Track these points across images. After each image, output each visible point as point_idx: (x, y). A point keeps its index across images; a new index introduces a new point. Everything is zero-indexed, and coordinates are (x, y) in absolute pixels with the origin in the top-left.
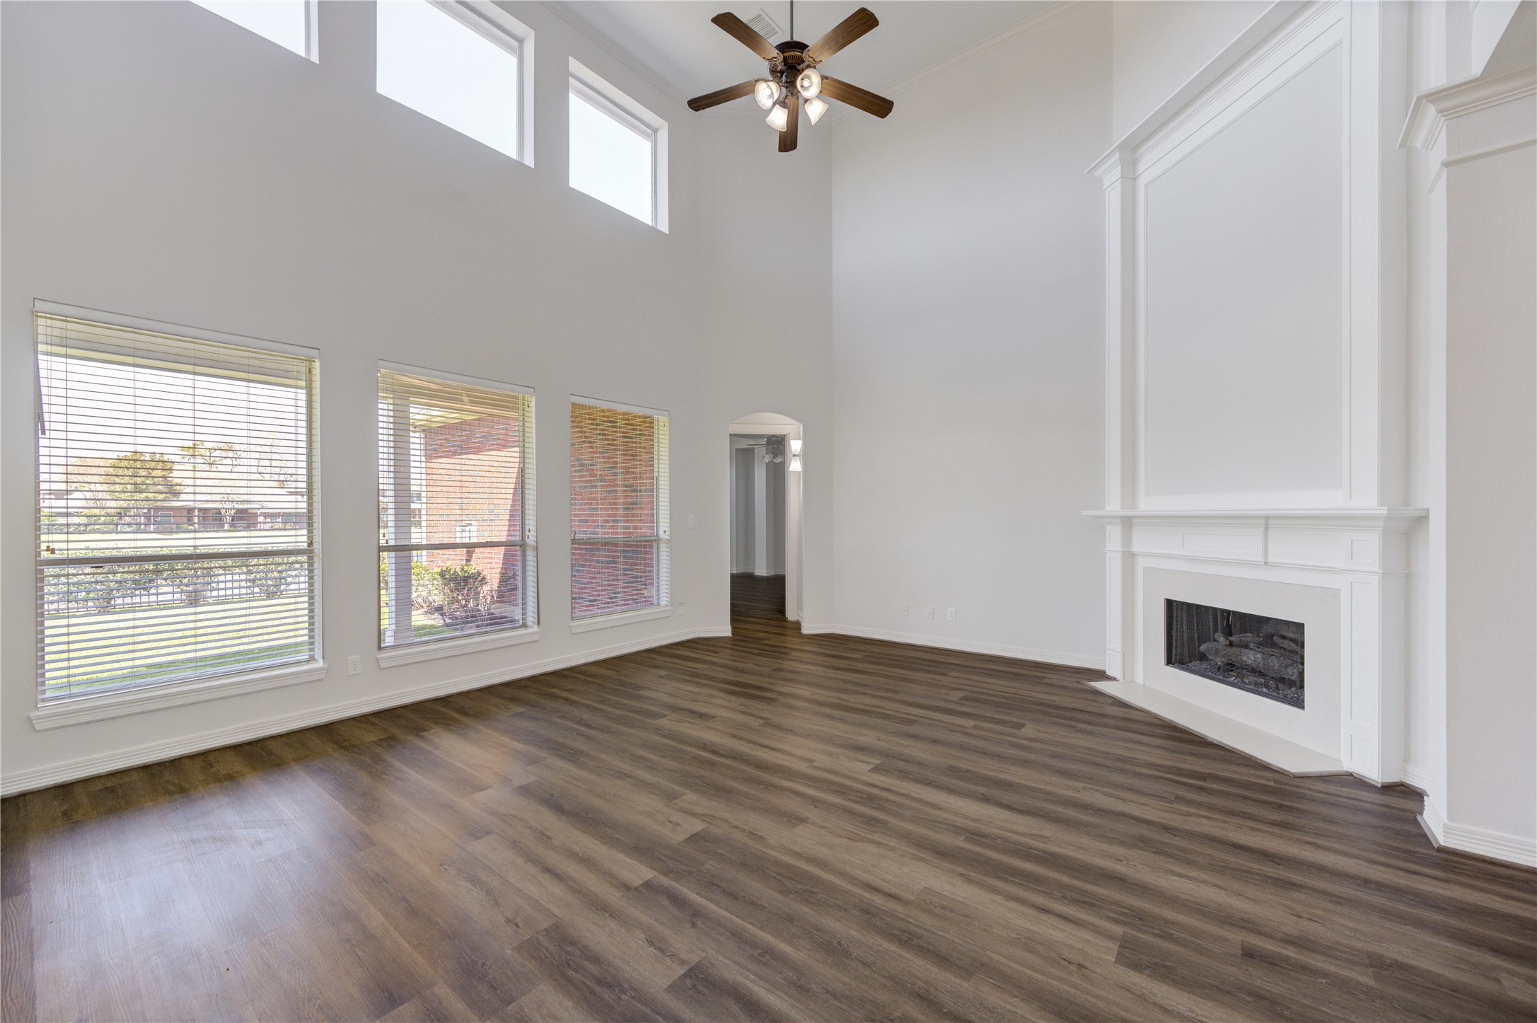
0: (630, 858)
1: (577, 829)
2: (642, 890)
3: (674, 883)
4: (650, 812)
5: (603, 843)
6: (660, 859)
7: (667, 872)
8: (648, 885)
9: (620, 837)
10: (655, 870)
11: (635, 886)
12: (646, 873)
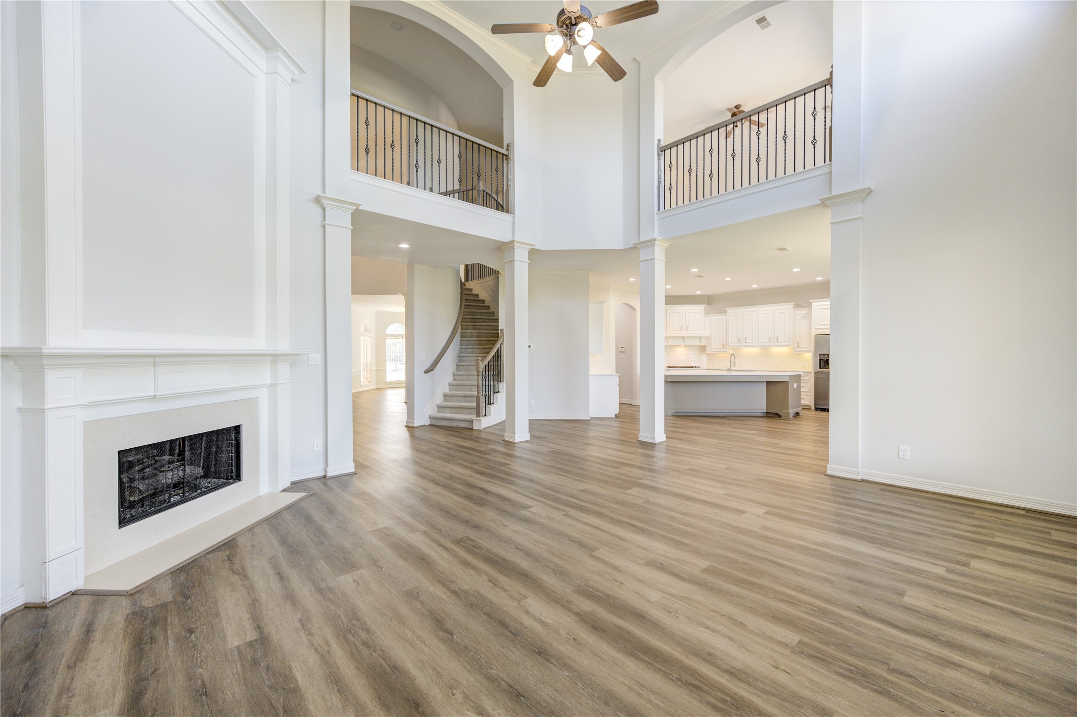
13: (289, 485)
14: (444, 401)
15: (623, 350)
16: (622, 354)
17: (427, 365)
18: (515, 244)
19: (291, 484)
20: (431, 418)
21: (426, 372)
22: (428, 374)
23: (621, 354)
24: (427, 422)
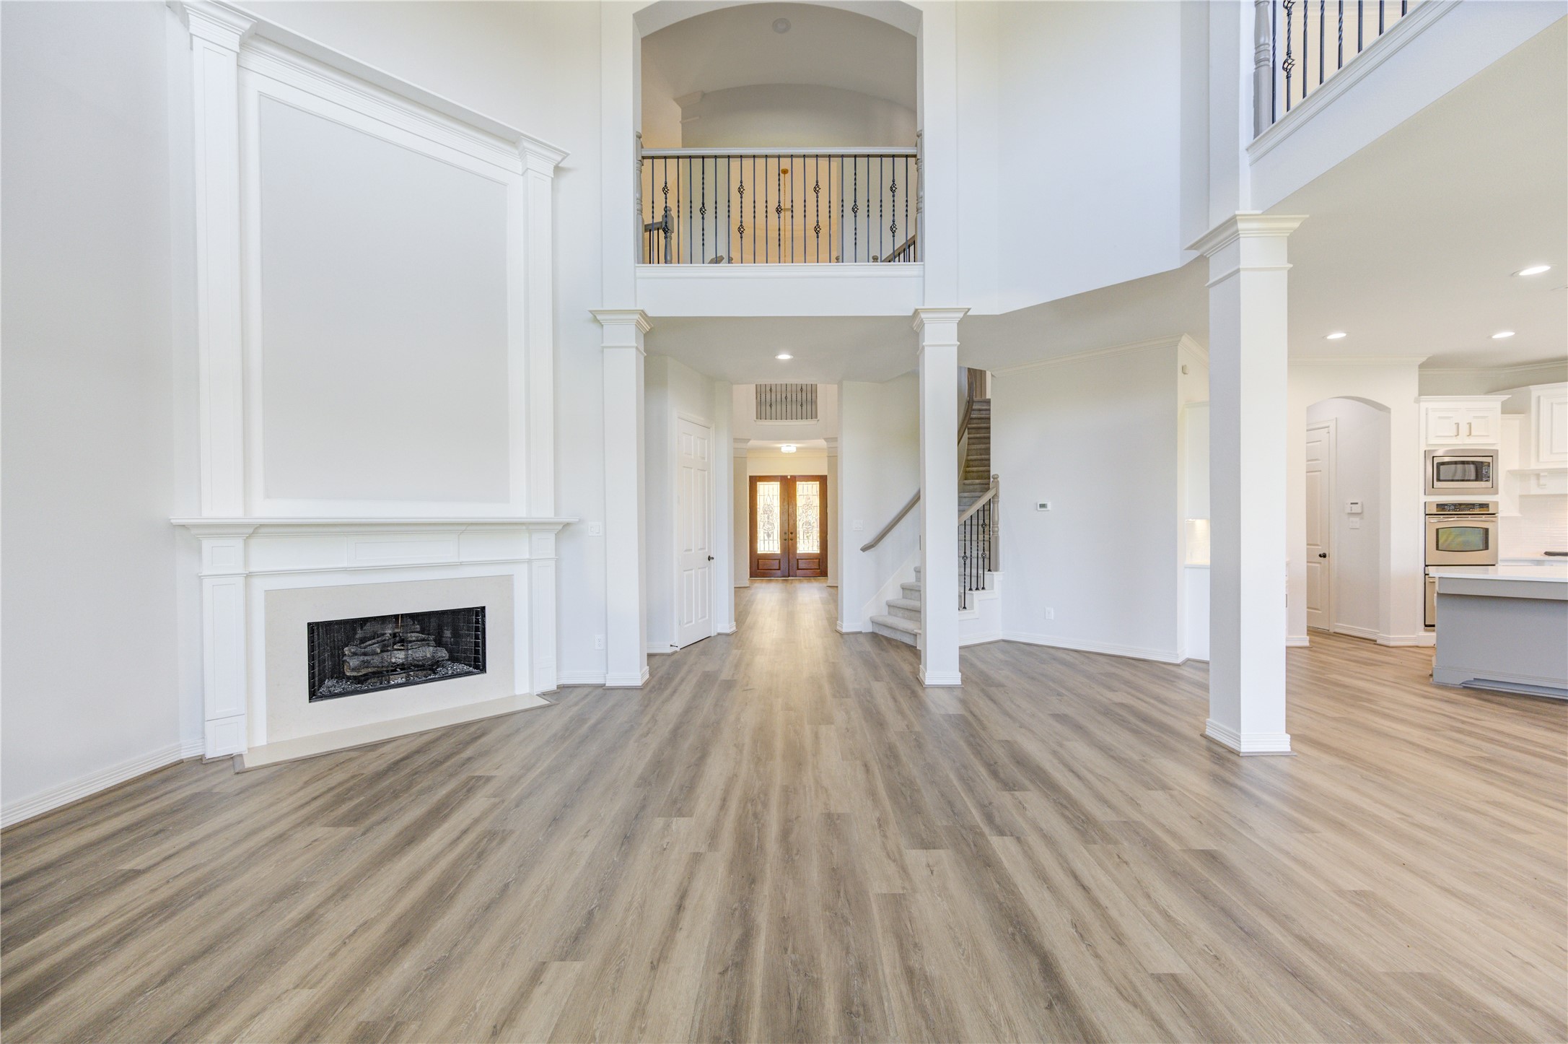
0: (1000, 859)
1: (1035, 919)
2: (1008, 833)
3: (981, 825)
4: (940, 896)
5: (1015, 886)
6: (975, 845)
7: (982, 834)
8: (1001, 833)
9: (995, 883)
10: (987, 840)
11: (1012, 838)
12: (995, 841)
13: (554, 688)
14: (903, 597)
15: (1356, 509)
16: (1356, 519)
17: (867, 540)
18: (923, 315)
19: (557, 688)
20: (874, 622)
21: (865, 549)
22: (866, 552)
23: (1352, 519)
24: (869, 628)
